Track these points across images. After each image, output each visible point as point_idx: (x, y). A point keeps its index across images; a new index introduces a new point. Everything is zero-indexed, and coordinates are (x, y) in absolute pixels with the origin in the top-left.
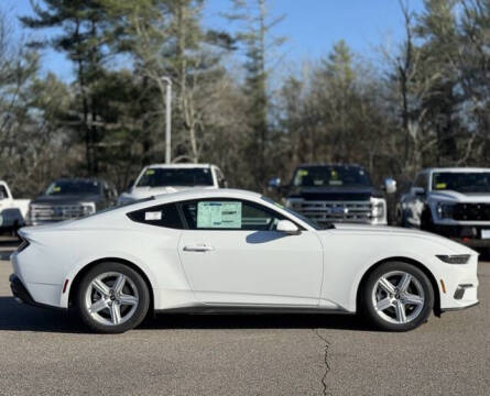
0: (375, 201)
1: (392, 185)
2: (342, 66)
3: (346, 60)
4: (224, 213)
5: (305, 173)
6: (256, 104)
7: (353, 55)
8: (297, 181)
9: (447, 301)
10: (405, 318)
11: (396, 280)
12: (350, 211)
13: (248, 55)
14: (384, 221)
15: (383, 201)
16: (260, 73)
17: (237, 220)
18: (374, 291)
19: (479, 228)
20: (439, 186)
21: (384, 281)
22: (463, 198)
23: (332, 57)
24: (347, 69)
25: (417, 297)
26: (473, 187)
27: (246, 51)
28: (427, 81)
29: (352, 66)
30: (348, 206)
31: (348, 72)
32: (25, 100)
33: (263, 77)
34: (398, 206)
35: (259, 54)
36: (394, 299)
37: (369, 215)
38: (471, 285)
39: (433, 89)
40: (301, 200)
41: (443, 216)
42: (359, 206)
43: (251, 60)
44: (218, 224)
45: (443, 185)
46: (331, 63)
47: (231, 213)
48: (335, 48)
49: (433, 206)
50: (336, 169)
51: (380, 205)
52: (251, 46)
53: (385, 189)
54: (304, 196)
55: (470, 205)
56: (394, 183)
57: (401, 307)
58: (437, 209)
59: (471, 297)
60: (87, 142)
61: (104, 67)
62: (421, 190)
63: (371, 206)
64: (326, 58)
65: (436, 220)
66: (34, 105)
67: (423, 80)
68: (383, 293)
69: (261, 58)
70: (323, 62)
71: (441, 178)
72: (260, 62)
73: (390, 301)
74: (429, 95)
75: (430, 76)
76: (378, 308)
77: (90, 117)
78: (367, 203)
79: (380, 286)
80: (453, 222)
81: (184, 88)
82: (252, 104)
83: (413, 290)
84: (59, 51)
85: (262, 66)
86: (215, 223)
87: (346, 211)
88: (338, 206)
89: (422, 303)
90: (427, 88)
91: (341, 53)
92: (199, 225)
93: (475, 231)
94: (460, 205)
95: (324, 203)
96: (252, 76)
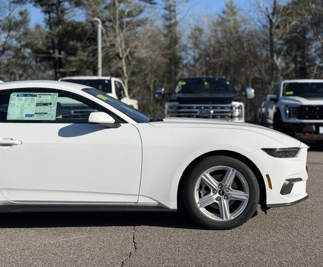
0: (237, 104)
1: (251, 92)
2: (231, 18)
3: (234, 13)
4: (38, 105)
5: (184, 83)
6: (171, 43)
7: (238, 10)
8: (177, 90)
9: (273, 196)
10: (229, 215)
11: (219, 175)
12: (214, 112)
13: (165, 9)
14: (243, 120)
15: (242, 104)
16: (173, 21)
17: (52, 112)
18: (197, 186)
19: (318, 126)
20: (288, 93)
21: (207, 176)
22: (305, 102)
23: (224, 12)
24: (235, 20)
25: (242, 193)
26: (314, 94)
27: (164, 6)
28: (288, 26)
29: (238, 18)
30: (214, 108)
31: (236, 22)
32: (20, 42)
33: (176, 24)
34: (259, 110)
35: (173, 8)
36: (218, 195)
37: (230, 115)
38: (300, 179)
39: (291, 32)
40: (177, 104)
41: (290, 116)
42: (222, 108)
43: (167, 12)
44: (31, 116)
45: (291, 93)
46: (224, 16)
47: (46, 104)
48: (227, 6)
49: (282, 108)
50: (208, 80)
51: (240, 108)
52: (167, 3)
53: (246, 96)
54: (180, 100)
55: (310, 107)
56: (253, 91)
57: (225, 203)
58: (285, 111)
59: (299, 191)
60: (55, 68)
61: (66, 17)
62: (274, 96)
63: (231, 108)
64: (221, 13)
65: (285, 119)
66: (26, 46)
67: (285, 26)
68: (206, 189)
69: (174, 11)
70: (219, 16)
71: (289, 87)
72: (173, 14)
73: (214, 197)
74: (289, 36)
75: (290, 23)
76: (200, 204)
77: (57, 52)
78: (230, 105)
79: (202, 181)
80: (298, 121)
81: (117, 30)
82: (168, 42)
83: (238, 185)
84: (37, 7)
85: (175, 17)
86: (27, 115)
87: (212, 112)
88: (205, 108)
89: (248, 199)
90: (287, 31)
91: (231, 10)
92: (9, 118)
93: (314, 128)
94: (303, 107)
95: (195, 106)
96: (168, 23)
